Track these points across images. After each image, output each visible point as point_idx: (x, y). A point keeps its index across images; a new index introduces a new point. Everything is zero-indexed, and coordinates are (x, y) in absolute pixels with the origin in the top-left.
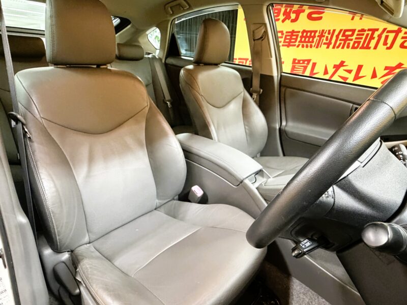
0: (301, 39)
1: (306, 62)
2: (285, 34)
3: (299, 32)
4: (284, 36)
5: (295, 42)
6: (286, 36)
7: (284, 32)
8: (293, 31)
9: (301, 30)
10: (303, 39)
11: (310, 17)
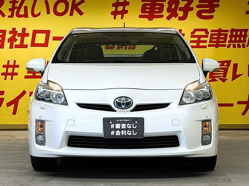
0: (231, 39)
1: (226, 64)
2: (210, 33)
3: (227, 31)
4: (209, 35)
5: (225, 41)
6: (212, 35)
7: (209, 31)
8: (220, 30)
9: (230, 30)
10: (233, 39)
11: (199, 15)
